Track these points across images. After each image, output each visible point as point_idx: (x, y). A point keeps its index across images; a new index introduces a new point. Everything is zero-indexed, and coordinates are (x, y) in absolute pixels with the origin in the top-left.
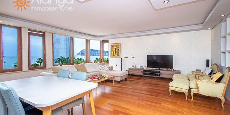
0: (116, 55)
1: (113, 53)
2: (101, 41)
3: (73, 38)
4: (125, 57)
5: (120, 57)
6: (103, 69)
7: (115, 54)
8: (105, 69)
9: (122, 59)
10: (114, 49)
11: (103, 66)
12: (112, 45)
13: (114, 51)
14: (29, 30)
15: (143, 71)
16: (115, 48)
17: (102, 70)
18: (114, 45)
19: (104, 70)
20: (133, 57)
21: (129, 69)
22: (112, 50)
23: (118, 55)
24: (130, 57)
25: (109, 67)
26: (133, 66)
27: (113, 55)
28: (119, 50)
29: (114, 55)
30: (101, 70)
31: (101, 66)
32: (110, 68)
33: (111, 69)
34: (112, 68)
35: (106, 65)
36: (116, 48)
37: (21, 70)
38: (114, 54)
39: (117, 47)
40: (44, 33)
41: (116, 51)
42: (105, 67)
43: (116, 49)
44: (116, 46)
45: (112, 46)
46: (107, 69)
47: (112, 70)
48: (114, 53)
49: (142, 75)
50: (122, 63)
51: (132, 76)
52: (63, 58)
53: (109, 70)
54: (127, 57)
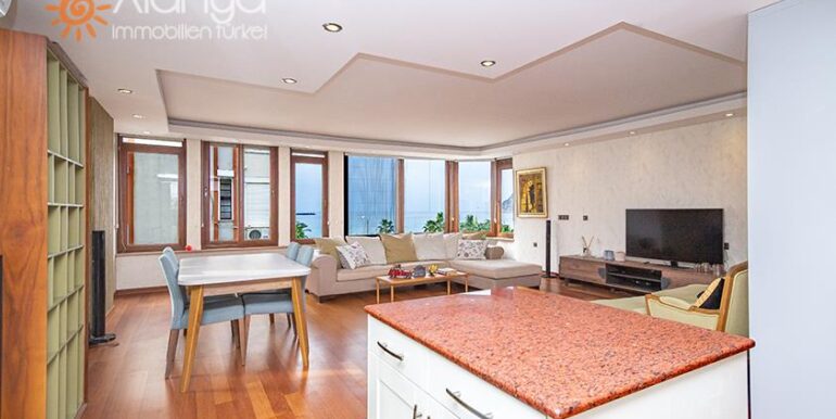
0: (533, 208)
1: (524, 201)
2: (492, 163)
3: (401, 161)
4: (561, 217)
5: (546, 217)
6: (466, 255)
7: (530, 207)
8: (473, 253)
9: (549, 222)
11: (467, 245)
12: (521, 176)
14: (292, 150)
15: (604, 267)
16: (530, 183)
17: (463, 256)
18: (527, 175)
19: (470, 257)
20: (586, 218)
21: (561, 257)
22: (521, 193)
23: (540, 210)
24: (576, 217)
27: (524, 208)
28: (541, 190)
32: (491, 253)
33: (495, 254)
34: (501, 251)
35: (476, 241)
36: (533, 186)
37: (277, 245)
39: (537, 181)
40: (326, 153)
41: (534, 194)
42: (473, 248)
43: (532, 188)
45: (523, 179)
46: (481, 253)
47: (497, 259)
49: (603, 282)
50: (548, 239)
51: (570, 285)
53: (484, 258)
54: (566, 217)
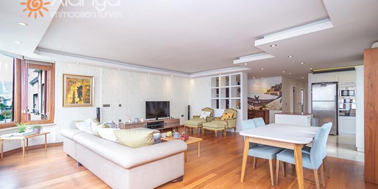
0: (80, 100)
1: (71, 95)
4: (105, 106)
5: (93, 106)
7: (77, 99)
9: (98, 109)
10: (74, 88)
12: (68, 78)
13: (76, 93)
15: (146, 124)
16: (79, 85)
18: (77, 79)
20: (120, 105)
22: (68, 90)
23: (88, 102)
24: (114, 105)
26: (120, 121)
27: (71, 100)
28: (89, 90)
29: (74, 102)
38: (74, 98)
39: (85, 84)
41: (82, 92)
43: (80, 88)
44: (83, 81)
45: (71, 81)
48: (76, 96)
54: (108, 106)
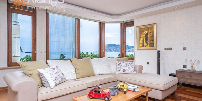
0: (147, 44)
1: (141, 41)
4: (166, 49)
5: (156, 49)
6: (124, 71)
7: (145, 44)
8: (128, 69)
9: (159, 52)
10: (143, 35)
11: (123, 65)
12: (139, 29)
13: (144, 39)
16: (146, 32)
17: (121, 71)
18: (144, 28)
19: (126, 72)
21: (176, 71)
22: (140, 37)
23: (152, 45)
25: (135, 67)
26: (184, 66)
27: (141, 45)
28: (153, 35)
29: (143, 46)
30: (119, 71)
31: (119, 65)
32: (138, 68)
33: (140, 70)
34: (141, 68)
35: (129, 62)
36: (147, 34)
38: (143, 43)
39: (150, 31)
41: (148, 38)
42: (128, 67)
44: (148, 29)
45: (141, 31)
46: (132, 69)
47: (142, 73)
48: (145, 41)
50: (159, 61)
52: (82, 53)
53: (135, 72)
54: (170, 49)
